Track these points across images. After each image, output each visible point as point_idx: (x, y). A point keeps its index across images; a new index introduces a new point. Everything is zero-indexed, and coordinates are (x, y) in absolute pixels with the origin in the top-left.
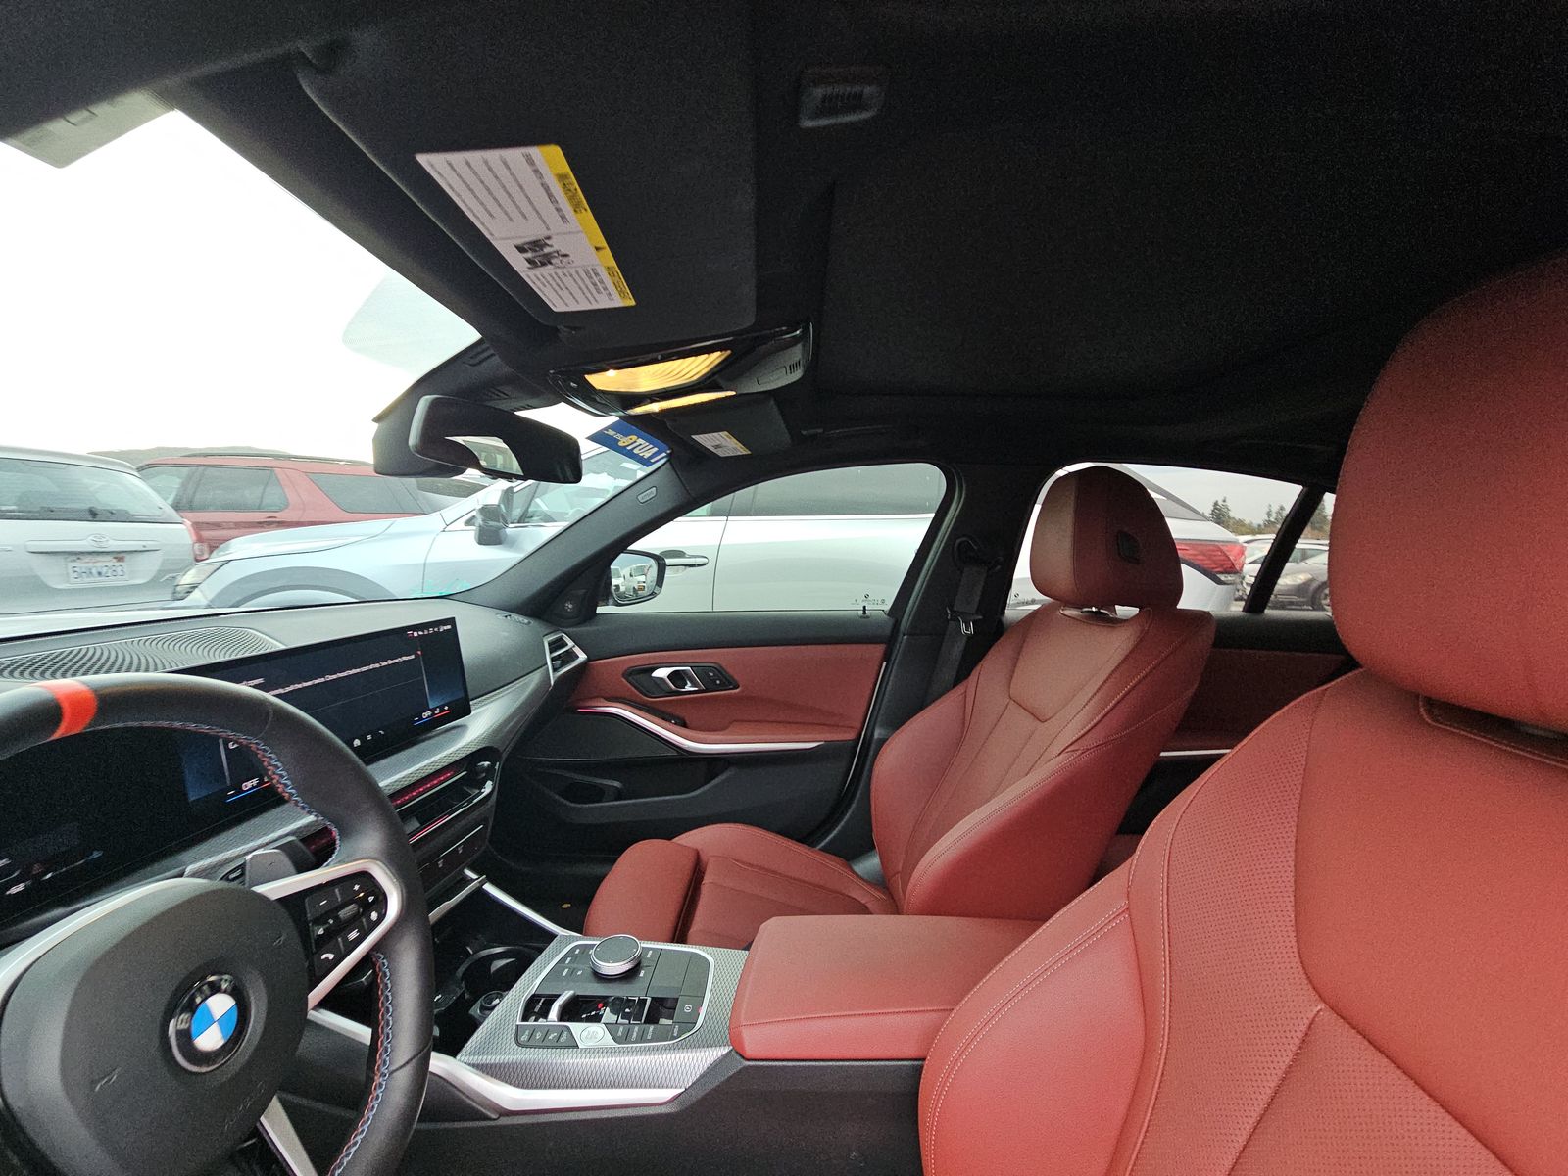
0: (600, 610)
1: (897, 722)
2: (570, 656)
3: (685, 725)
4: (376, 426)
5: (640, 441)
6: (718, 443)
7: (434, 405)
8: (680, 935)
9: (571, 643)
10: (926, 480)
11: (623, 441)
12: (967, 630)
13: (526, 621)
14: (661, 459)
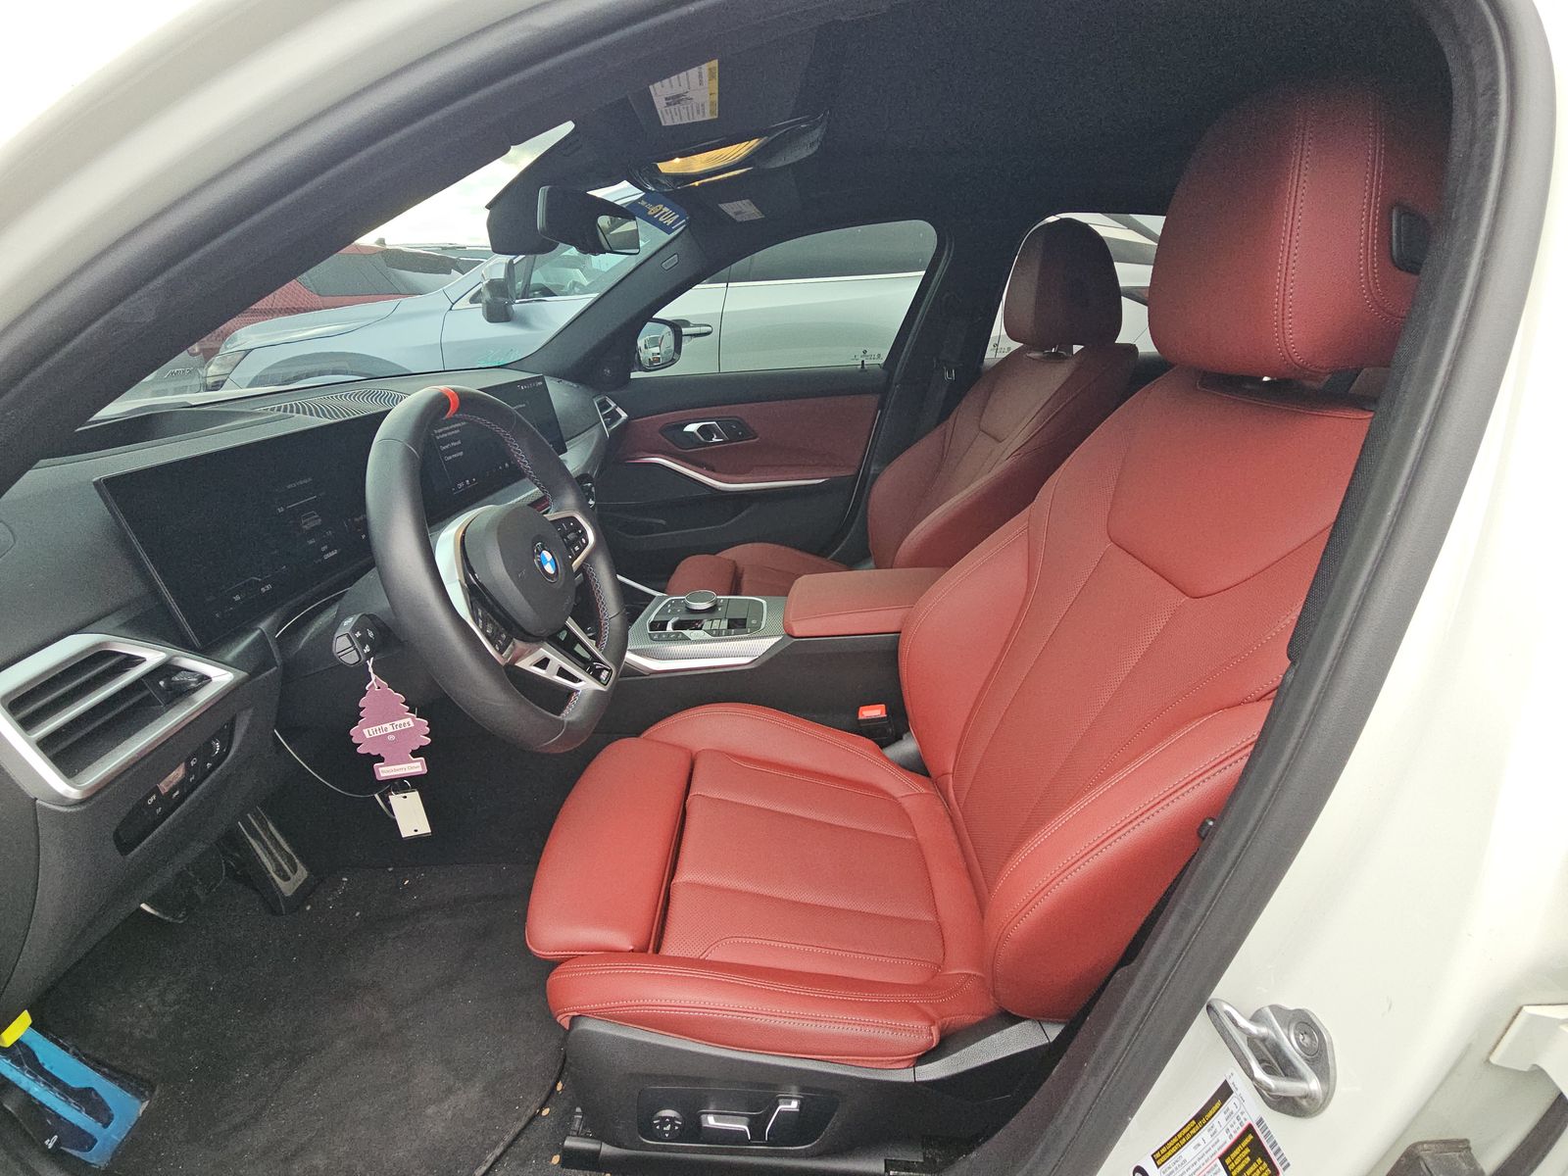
0: (634, 375)
1: (889, 458)
2: (614, 416)
3: (714, 471)
4: (488, 211)
5: (666, 209)
6: (739, 209)
7: (550, 194)
8: (736, 590)
9: (613, 405)
10: (919, 235)
11: (652, 210)
12: (949, 376)
13: (575, 386)
14: (681, 225)
